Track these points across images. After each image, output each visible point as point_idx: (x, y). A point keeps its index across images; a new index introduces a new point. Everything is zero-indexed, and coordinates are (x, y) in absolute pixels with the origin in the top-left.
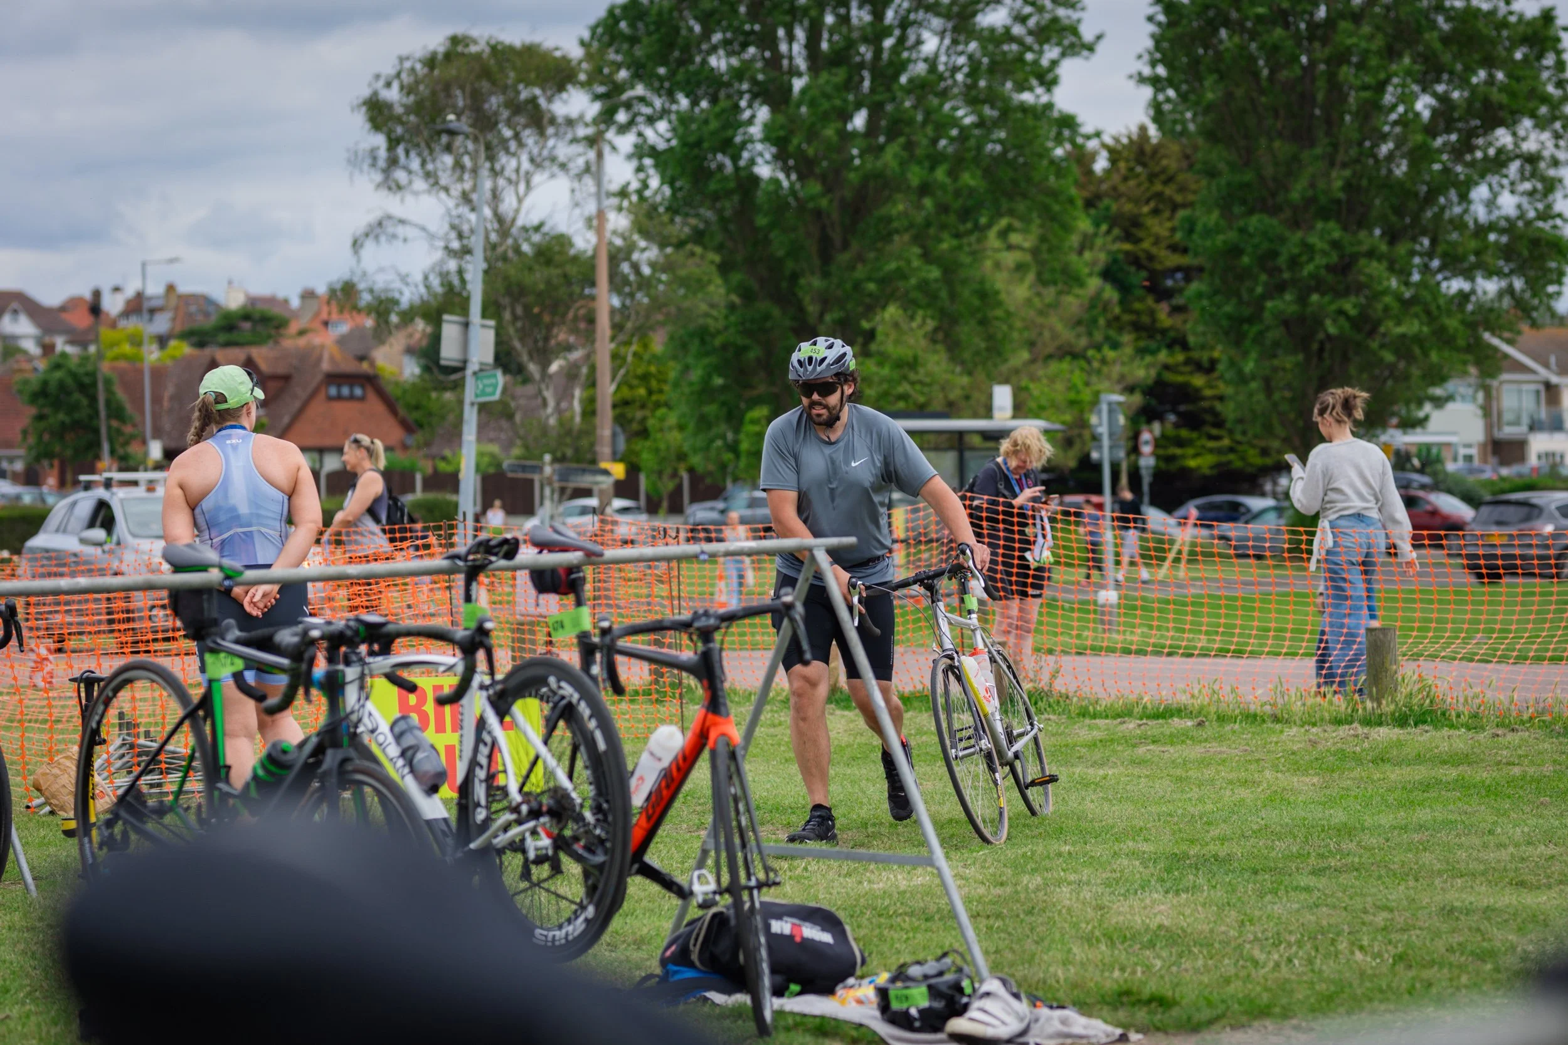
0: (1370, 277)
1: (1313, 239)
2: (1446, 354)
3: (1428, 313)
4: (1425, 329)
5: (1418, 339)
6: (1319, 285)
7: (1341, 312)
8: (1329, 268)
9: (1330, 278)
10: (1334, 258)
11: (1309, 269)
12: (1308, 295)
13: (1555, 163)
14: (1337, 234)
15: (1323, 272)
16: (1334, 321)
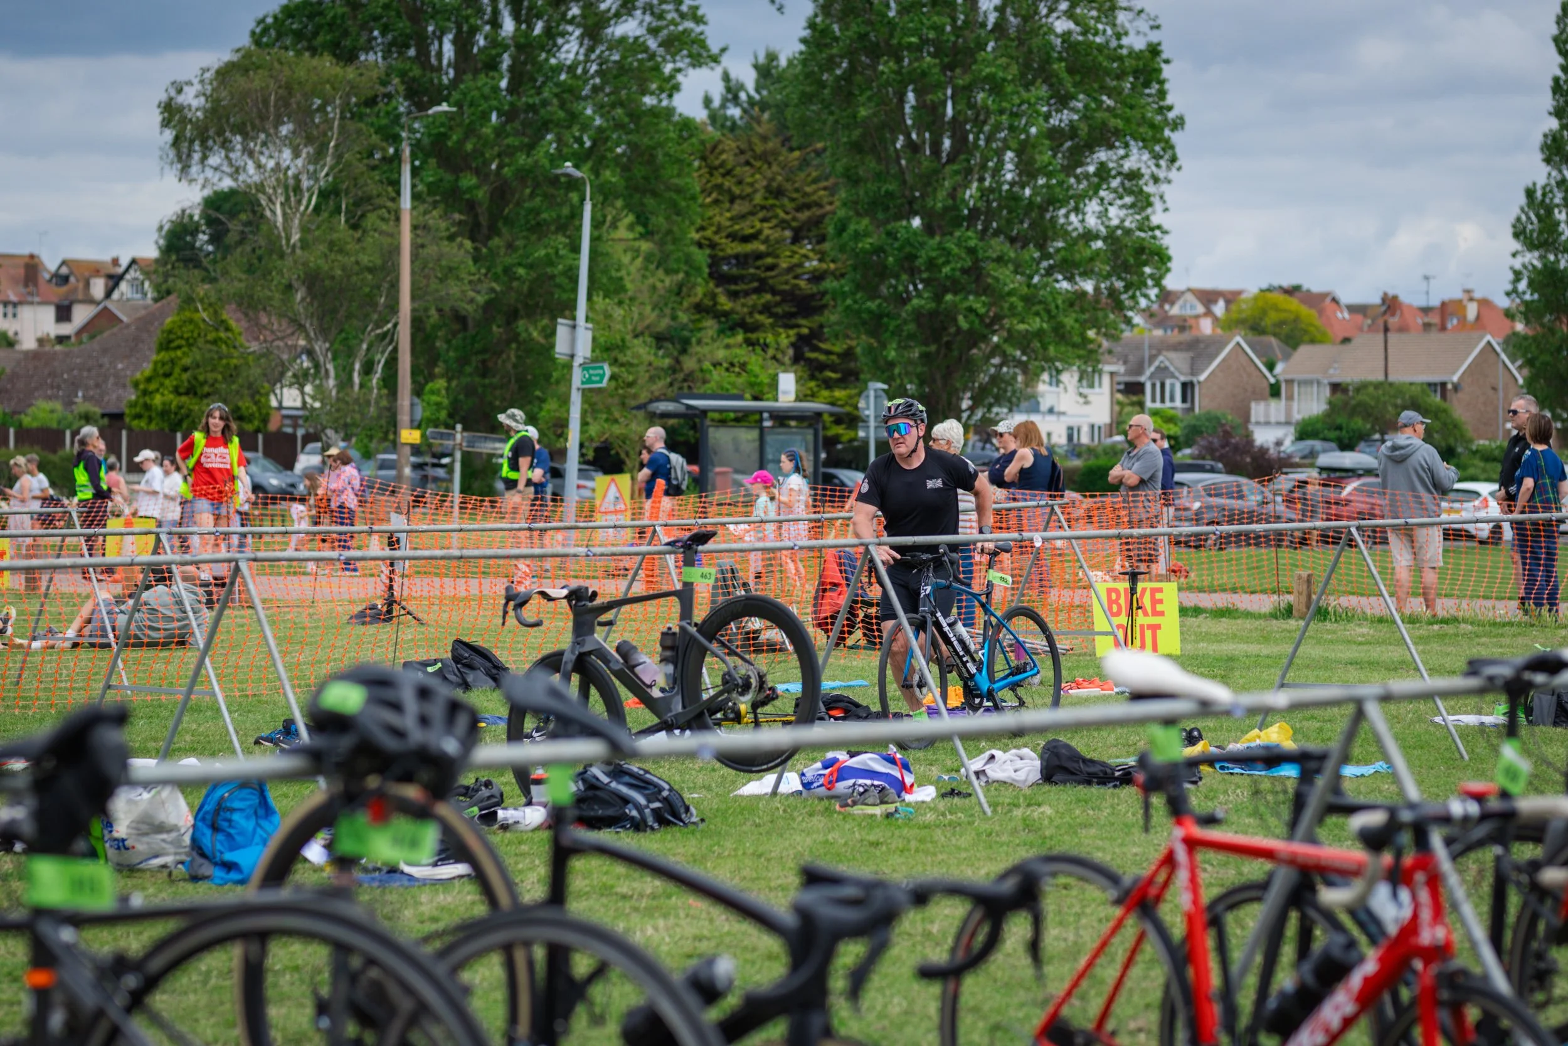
0: (997, 279)
1: (950, 245)
2: (1063, 349)
3: (1048, 311)
4: (1045, 325)
5: (1039, 334)
6: (955, 287)
7: (970, 310)
8: (964, 271)
9: (964, 279)
10: (969, 263)
11: (946, 270)
12: (943, 296)
13: (1156, 180)
14: (972, 243)
15: (958, 273)
16: (965, 317)
